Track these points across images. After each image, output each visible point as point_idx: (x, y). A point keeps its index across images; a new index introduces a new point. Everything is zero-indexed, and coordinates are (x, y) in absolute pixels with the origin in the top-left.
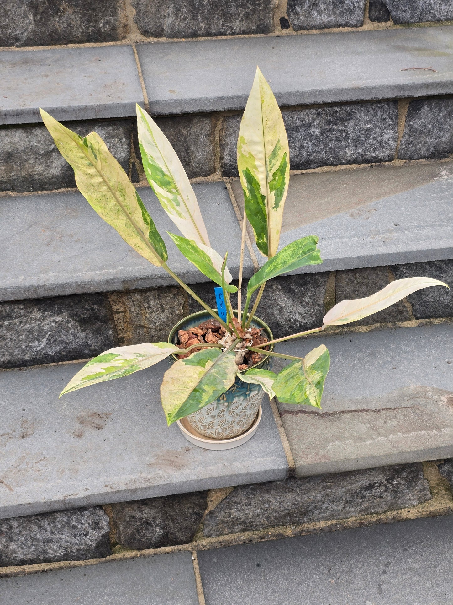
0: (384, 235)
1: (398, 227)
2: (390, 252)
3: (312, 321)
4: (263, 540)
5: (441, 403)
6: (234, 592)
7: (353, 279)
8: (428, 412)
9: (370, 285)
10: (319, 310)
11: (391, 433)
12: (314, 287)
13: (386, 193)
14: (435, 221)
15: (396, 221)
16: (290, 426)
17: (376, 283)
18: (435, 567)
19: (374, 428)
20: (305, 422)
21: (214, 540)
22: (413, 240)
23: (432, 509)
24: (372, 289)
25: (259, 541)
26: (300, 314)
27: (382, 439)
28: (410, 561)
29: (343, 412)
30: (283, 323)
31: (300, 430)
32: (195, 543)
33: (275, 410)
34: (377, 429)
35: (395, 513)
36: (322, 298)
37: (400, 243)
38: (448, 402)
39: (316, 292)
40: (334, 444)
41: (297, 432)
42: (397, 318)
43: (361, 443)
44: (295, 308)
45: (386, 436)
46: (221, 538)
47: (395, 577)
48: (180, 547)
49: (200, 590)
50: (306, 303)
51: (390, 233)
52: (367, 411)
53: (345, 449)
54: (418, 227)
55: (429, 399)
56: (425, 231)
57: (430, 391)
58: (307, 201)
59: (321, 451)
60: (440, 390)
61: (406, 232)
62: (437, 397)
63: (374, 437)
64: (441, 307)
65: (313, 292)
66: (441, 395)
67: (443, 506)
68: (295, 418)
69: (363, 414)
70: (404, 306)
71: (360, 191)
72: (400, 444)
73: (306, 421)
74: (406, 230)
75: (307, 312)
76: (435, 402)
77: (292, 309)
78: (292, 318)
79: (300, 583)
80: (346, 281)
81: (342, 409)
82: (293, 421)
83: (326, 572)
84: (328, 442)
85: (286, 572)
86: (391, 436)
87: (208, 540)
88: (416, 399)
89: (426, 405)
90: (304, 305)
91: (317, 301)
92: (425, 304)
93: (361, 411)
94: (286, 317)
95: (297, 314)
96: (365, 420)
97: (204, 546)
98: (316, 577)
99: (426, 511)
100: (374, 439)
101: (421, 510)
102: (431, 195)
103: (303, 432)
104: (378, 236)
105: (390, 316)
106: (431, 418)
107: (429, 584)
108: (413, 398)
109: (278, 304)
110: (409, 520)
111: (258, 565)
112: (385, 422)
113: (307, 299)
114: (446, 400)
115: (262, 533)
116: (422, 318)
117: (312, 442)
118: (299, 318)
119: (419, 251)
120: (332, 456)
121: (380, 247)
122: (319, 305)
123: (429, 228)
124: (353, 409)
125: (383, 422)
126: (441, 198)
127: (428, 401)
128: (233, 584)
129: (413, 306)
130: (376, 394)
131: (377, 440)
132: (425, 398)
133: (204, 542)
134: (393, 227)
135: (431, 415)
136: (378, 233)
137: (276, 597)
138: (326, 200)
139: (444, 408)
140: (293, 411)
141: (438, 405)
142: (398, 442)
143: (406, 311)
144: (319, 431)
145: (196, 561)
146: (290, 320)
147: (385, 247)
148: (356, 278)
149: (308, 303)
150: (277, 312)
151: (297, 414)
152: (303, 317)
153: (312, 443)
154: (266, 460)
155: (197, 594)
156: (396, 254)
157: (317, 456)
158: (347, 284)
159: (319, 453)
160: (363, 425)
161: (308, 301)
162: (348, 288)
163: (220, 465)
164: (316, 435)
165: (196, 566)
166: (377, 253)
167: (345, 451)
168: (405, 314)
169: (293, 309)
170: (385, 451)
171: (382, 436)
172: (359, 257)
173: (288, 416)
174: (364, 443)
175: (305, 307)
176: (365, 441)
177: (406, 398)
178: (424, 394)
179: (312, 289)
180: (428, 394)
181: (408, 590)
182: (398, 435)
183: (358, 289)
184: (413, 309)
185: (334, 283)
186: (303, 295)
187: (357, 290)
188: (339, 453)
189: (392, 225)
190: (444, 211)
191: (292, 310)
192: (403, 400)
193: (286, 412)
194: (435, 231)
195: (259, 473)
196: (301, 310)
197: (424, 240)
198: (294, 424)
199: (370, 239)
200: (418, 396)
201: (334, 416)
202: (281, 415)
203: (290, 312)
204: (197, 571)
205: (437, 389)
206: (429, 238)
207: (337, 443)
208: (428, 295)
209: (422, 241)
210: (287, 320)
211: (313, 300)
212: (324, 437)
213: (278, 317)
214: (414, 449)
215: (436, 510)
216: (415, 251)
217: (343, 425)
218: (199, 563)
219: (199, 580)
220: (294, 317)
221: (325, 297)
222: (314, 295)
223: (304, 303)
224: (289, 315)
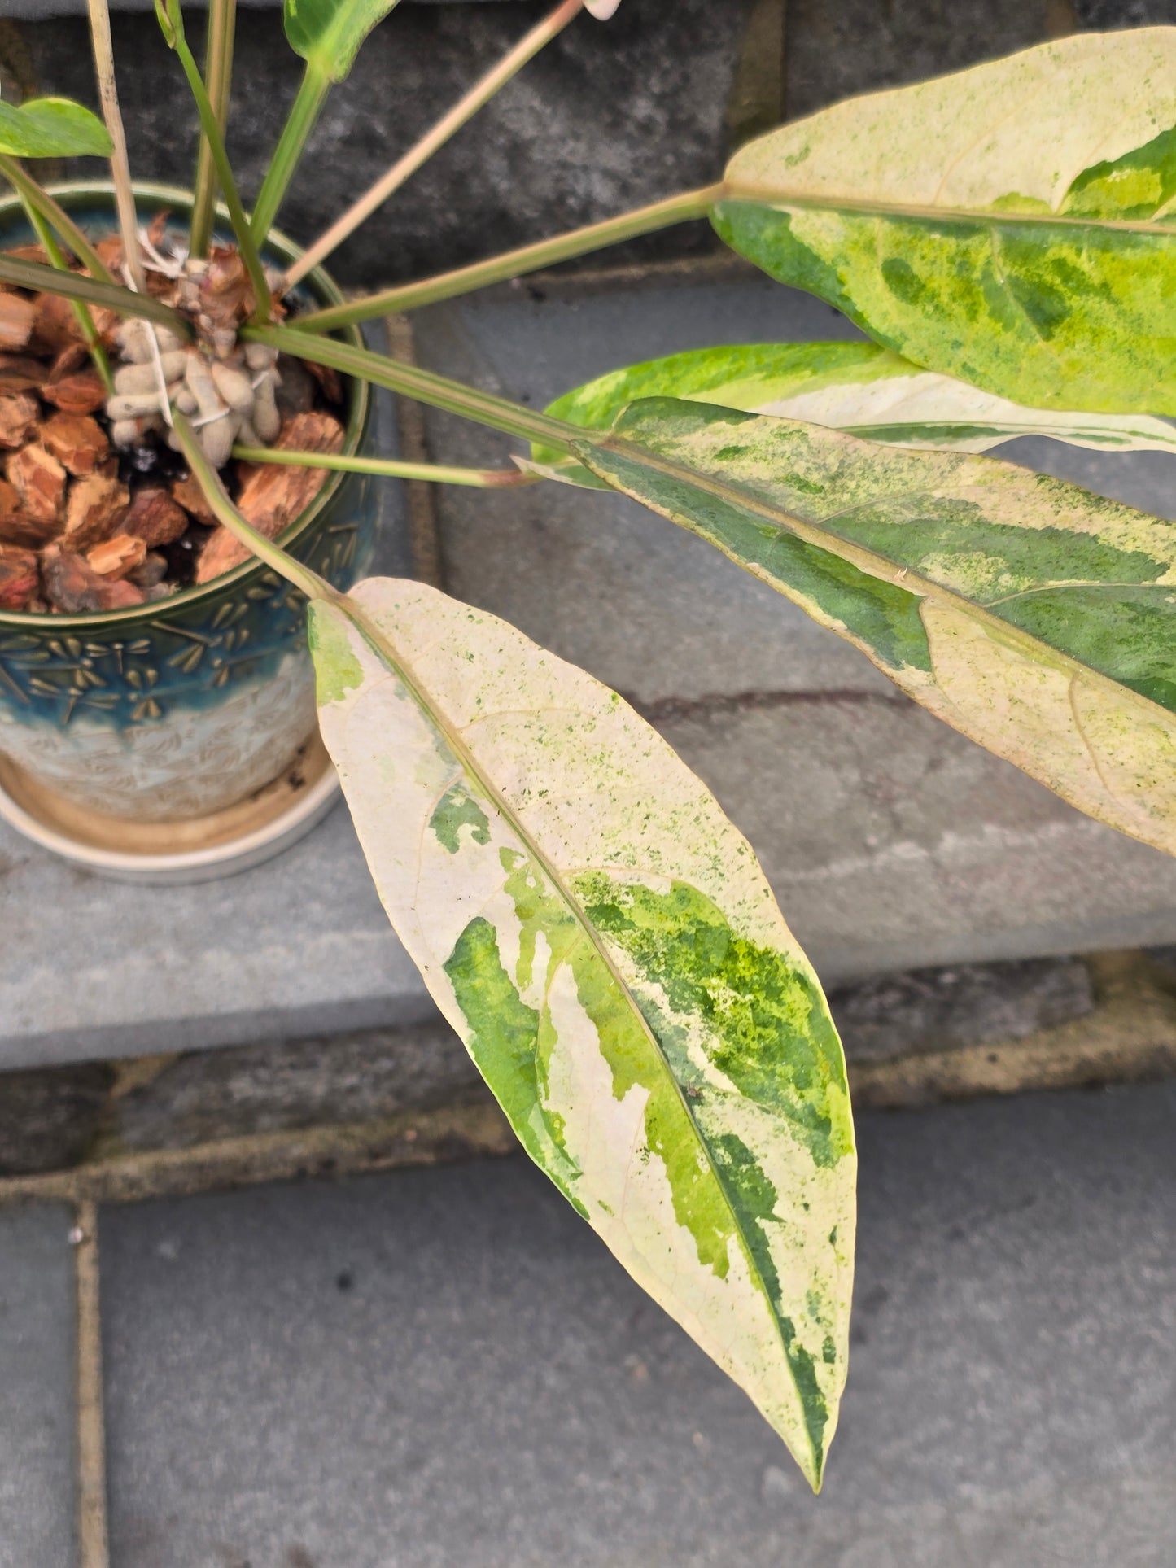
4: (383, 1163)
6: (229, 1401)
11: (950, 825)
12: (678, 51)
18: (1069, 1319)
19: (875, 793)
21: (173, 1157)
23: (1090, 1050)
25: (364, 1164)
26: (609, 174)
27: (906, 851)
28: (970, 1287)
29: (748, 698)
32: (93, 1171)
34: (889, 800)
35: (934, 1063)
36: (719, 104)
39: (686, 78)
43: (808, 868)
44: (582, 147)
45: (927, 839)
46: (203, 1152)
47: (897, 1361)
48: (29, 1184)
49: (89, 1387)
50: (640, 126)
52: (857, 696)
63: (872, 840)
65: (674, 78)
67: (1136, 1041)
69: (838, 714)
72: (985, 887)
77: (572, 153)
78: (573, 193)
79: (509, 1373)
80: (838, 30)
81: (744, 684)
83: (620, 1324)
85: (456, 1316)
86: (950, 842)
87: (148, 1160)
90: (629, 136)
91: (694, 119)
93: (834, 696)
94: (544, 186)
95: (594, 174)
96: (842, 749)
97: (132, 1183)
98: (575, 1349)
99: (1064, 1058)
100: (869, 851)
101: (1042, 1053)
107: (1030, 1400)
109: (501, 128)
110: (989, 1095)
111: (344, 1283)
112: (934, 765)
113: (642, 108)
115: (382, 1131)
122: (702, 139)
124: (797, 681)
125: (921, 758)
128: (231, 1366)
131: (881, 859)
133: (132, 1166)
137: (397, 1434)
142: (976, 872)
145: (87, 1254)
146: (561, 198)
149: (647, 127)
150: (496, 164)
154: (359, 944)
155: (73, 1406)
158: (843, 44)
160: (830, 774)
161: (650, 119)
163: (138, 962)
165: (87, 1271)
169: (575, 151)
170: (913, 919)
171: (908, 836)
174: (822, 873)
175: (631, 147)
176: (823, 861)
179: (667, 64)
181: (944, 1423)
182: (981, 835)
185: (780, 35)
186: (625, 87)
191: (570, 159)
195: (323, 1008)
196: (617, 157)
201: (705, 722)
203: (563, 165)
204: (88, 1298)
211: (673, 112)
213: (504, 185)
214: (1044, 914)
215: (1107, 1056)
217: (740, 769)
218: (100, 1261)
219: (89, 1339)
220: (580, 189)
221: (731, 100)
222: (676, 92)
223: (630, 127)
224: (558, 180)
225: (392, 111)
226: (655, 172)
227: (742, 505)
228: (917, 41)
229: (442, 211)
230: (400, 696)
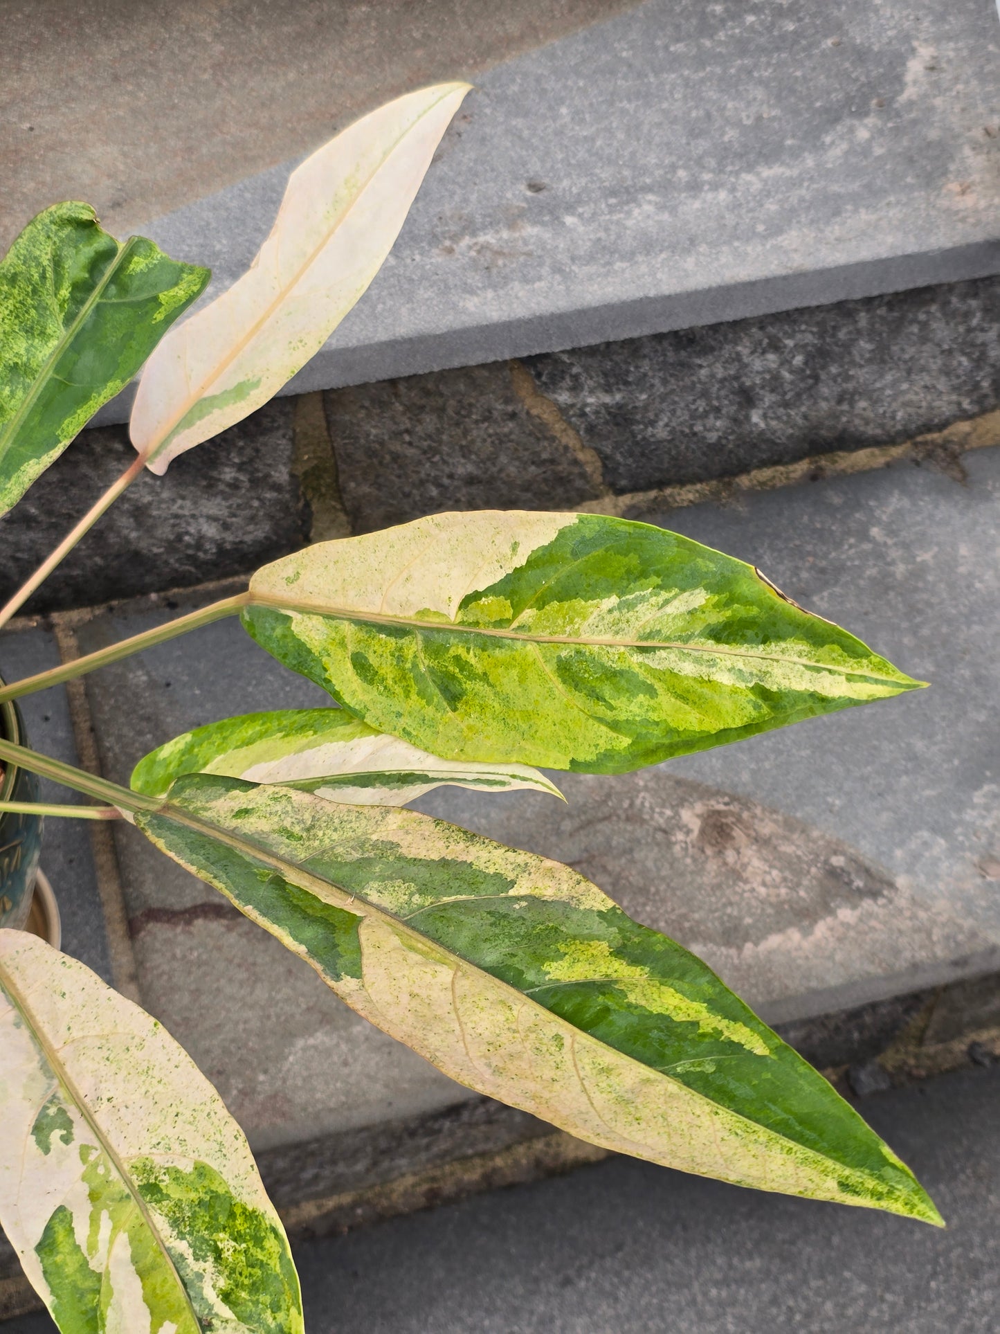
0: (487, 238)
1: (542, 196)
2: (505, 318)
3: (260, 534)
5: (680, 836)
7: (385, 398)
8: (636, 879)
9: (450, 412)
10: (278, 502)
13: (510, 42)
14: (673, 168)
15: (535, 167)
16: (160, 975)
17: (471, 405)
20: (215, 954)
22: (591, 259)
24: (457, 424)
26: (212, 519)
30: (155, 550)
31: (197, 993)
33: (113, 910)
36: (285, 464)
37: (545, 271)
38: (702, 832)
39: (257, 451)
40: (311, 1041)
41: (186, 999)
42: (553, 498)
44: (188, 503)
50: (229, 485)
51: (512, 225)
53: (345, 1064)
54: (613, 193)
55: (643, 822)
56: (636, 212)
57: (646, 788)
58: (219, 84)
59: (261, 1078)
60: (679, 783)
61: (569, 220)
62: (668, 812)
64: (698, 453)
65: (249, 452)
66: (682, 802)
68: (181, 938)
70: (576, 462)
71: (417, 35)
73: (219, 949)
74: (570, 208)
75: (238, 512)
76: (659, 836)
77: (181, 507)
78: (187, 533)
80: (362, 407)
82: (174, 957)
84: (289, 1036)
88: (600, 826)
89: (631, 850)
90: (222, 492)
91: (268, 476)
92: (645, 449)
94: (165, 532)
95: (202, 520)
102: (666, 47)
103: (205, 1000)
104: (466, 241)
105: (529, 495)
106: (644, 905)
108: (590, 823)
113: (228, 474)
114: (695, 825)
116: (635, 489)
117: (233, 1041)
118: (210, 530)
119: (609, 307)
120: (301, 1098)
121: (472, 291)
122: (277, 487)
123: (650, 197)
126: (701, 61)
127: (639, 832)
129: (605, 458)
130: (466, 816)
132: (628, 819)
134: (526, 199)
135: (643, 891)
136: (470, 227)
138: (292, 76)
139: (688, 861)
140: (177, 907)
141: (670, 845)
143: (583, 475)
144: (261, 993)
146: (179, 538)
147: (490, 294)
148: (397, 395)
149: (235, 486)
151: (189, 923)
152: (226, 527)
153: (233, 1048)
156: (529, 322)
157: (247, 1103)
158: (369, 415)
159: (254, 1091)
161: (236, 479)
162: (375, 427)
164: (251, 1007)
166: (457, 325)
167: (346, 1071)
168: (579, 483)
172: (392, 344)
173: (158, 932)
175: (225, 499)
177: (567, 825)
178: (626, 804)
179: (241, 444)
180: (638, 802)
183: (408, 425)
184: (605, 466)
185: (321, 414)
187: (407, 431)
188: (327, 1083)
189: (522, 187)
190: (708, 116)
191: (180, 512)
192: (558, 832)
193: (154, 914)
194: (673, 211)
196: (215, 506)
197: (630, 256)
198: (176, 965)
199: (437, 258)
200: (606, 810)
202: (132, 930)
203: (176, 516)
205: (669, 777)
206: (648, 245)
207: (320, 1038)
208: (652, 423)
209: (622, 258)
210: (168, 541)
211: (252, 473)
212: (278, 1017)
213: (134, 535)
216: (596, 309)
220: (192, 530)
221: (294, 460)
222: (251, 461)
223: (222, 487)
224: (174, 526)
225: (39, 498)
226: (247, 513)
227: (248, 853)
228: (422, 408)
229: (89, 557)
230: (17, 1025)
